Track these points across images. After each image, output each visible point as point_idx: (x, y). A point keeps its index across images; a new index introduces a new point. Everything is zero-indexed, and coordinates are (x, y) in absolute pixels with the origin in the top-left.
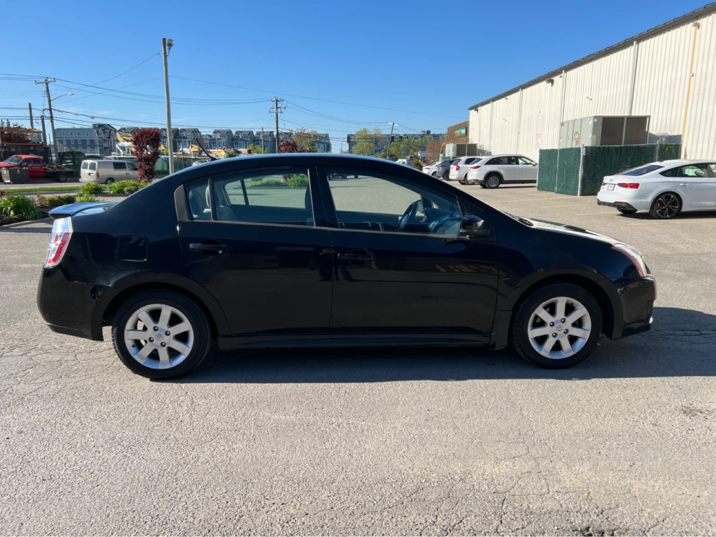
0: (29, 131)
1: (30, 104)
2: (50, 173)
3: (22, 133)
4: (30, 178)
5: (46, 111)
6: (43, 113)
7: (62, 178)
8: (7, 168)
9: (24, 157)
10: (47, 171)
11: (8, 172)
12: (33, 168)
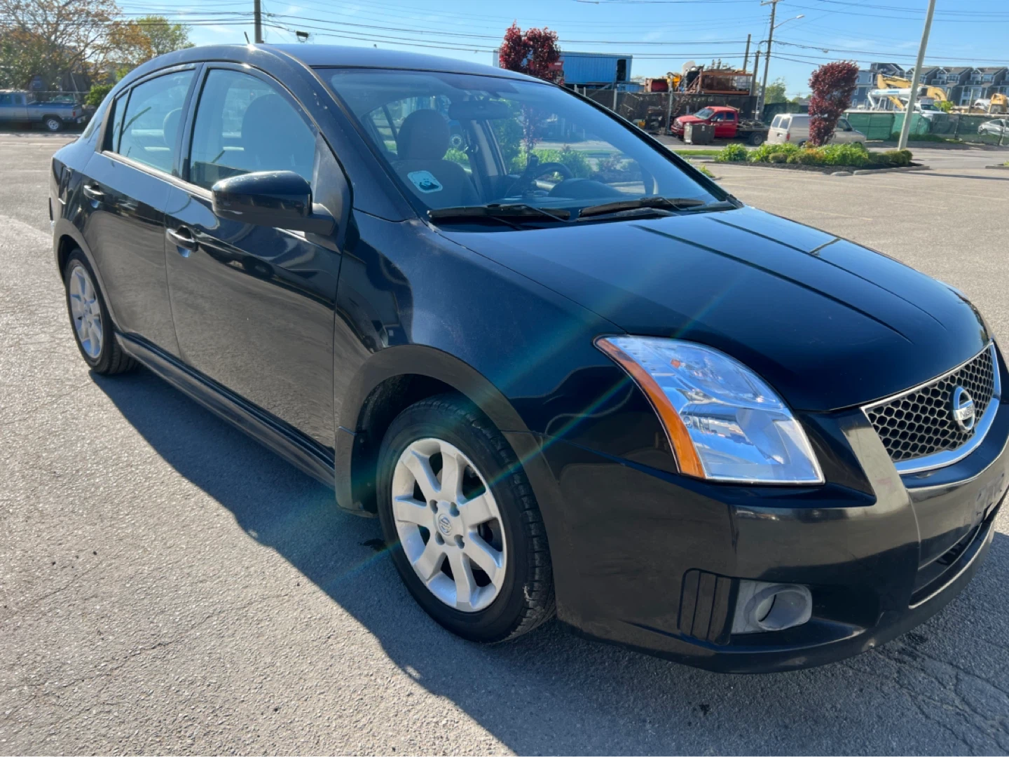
0: (737, 73)
1: (749, 36)
2: (743, 132)
3: (728, 77)
4: (716, 137)
5: (763, 44)
6: (759, 47)
7: (757, 139)
8: (693, 123)
9: (717, 109)
10: (741, 129)
11: (691, 129)
12: (724, 124)
